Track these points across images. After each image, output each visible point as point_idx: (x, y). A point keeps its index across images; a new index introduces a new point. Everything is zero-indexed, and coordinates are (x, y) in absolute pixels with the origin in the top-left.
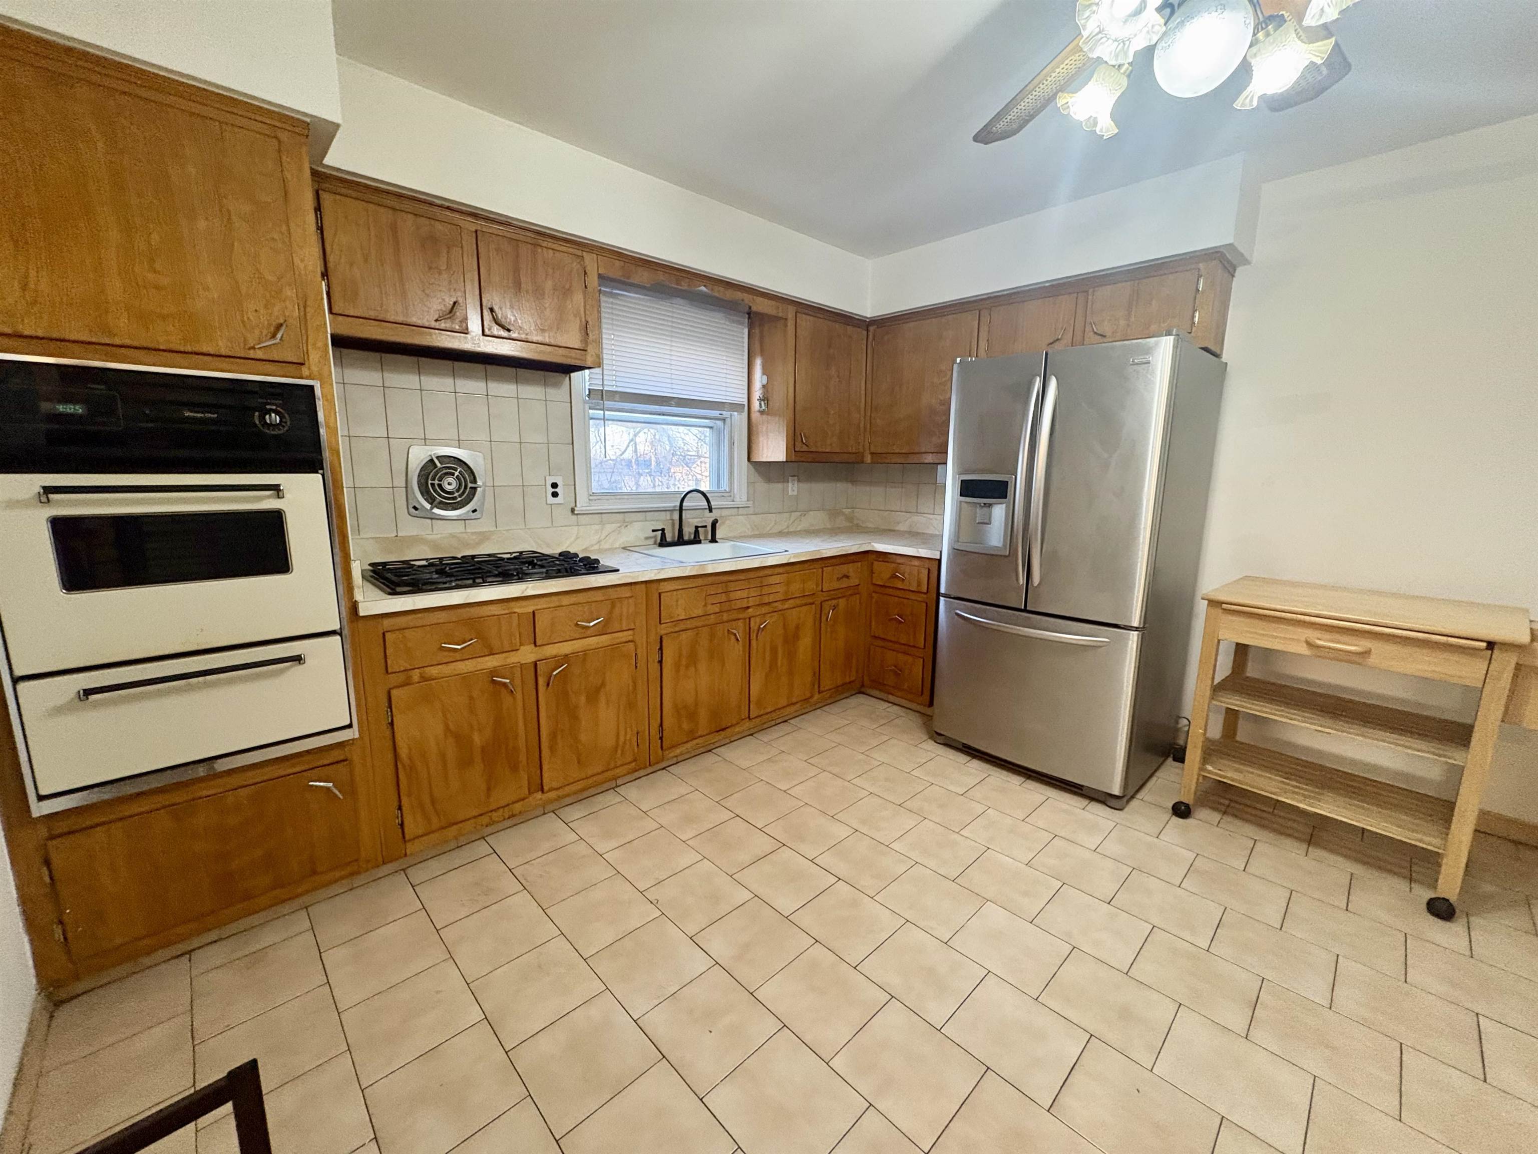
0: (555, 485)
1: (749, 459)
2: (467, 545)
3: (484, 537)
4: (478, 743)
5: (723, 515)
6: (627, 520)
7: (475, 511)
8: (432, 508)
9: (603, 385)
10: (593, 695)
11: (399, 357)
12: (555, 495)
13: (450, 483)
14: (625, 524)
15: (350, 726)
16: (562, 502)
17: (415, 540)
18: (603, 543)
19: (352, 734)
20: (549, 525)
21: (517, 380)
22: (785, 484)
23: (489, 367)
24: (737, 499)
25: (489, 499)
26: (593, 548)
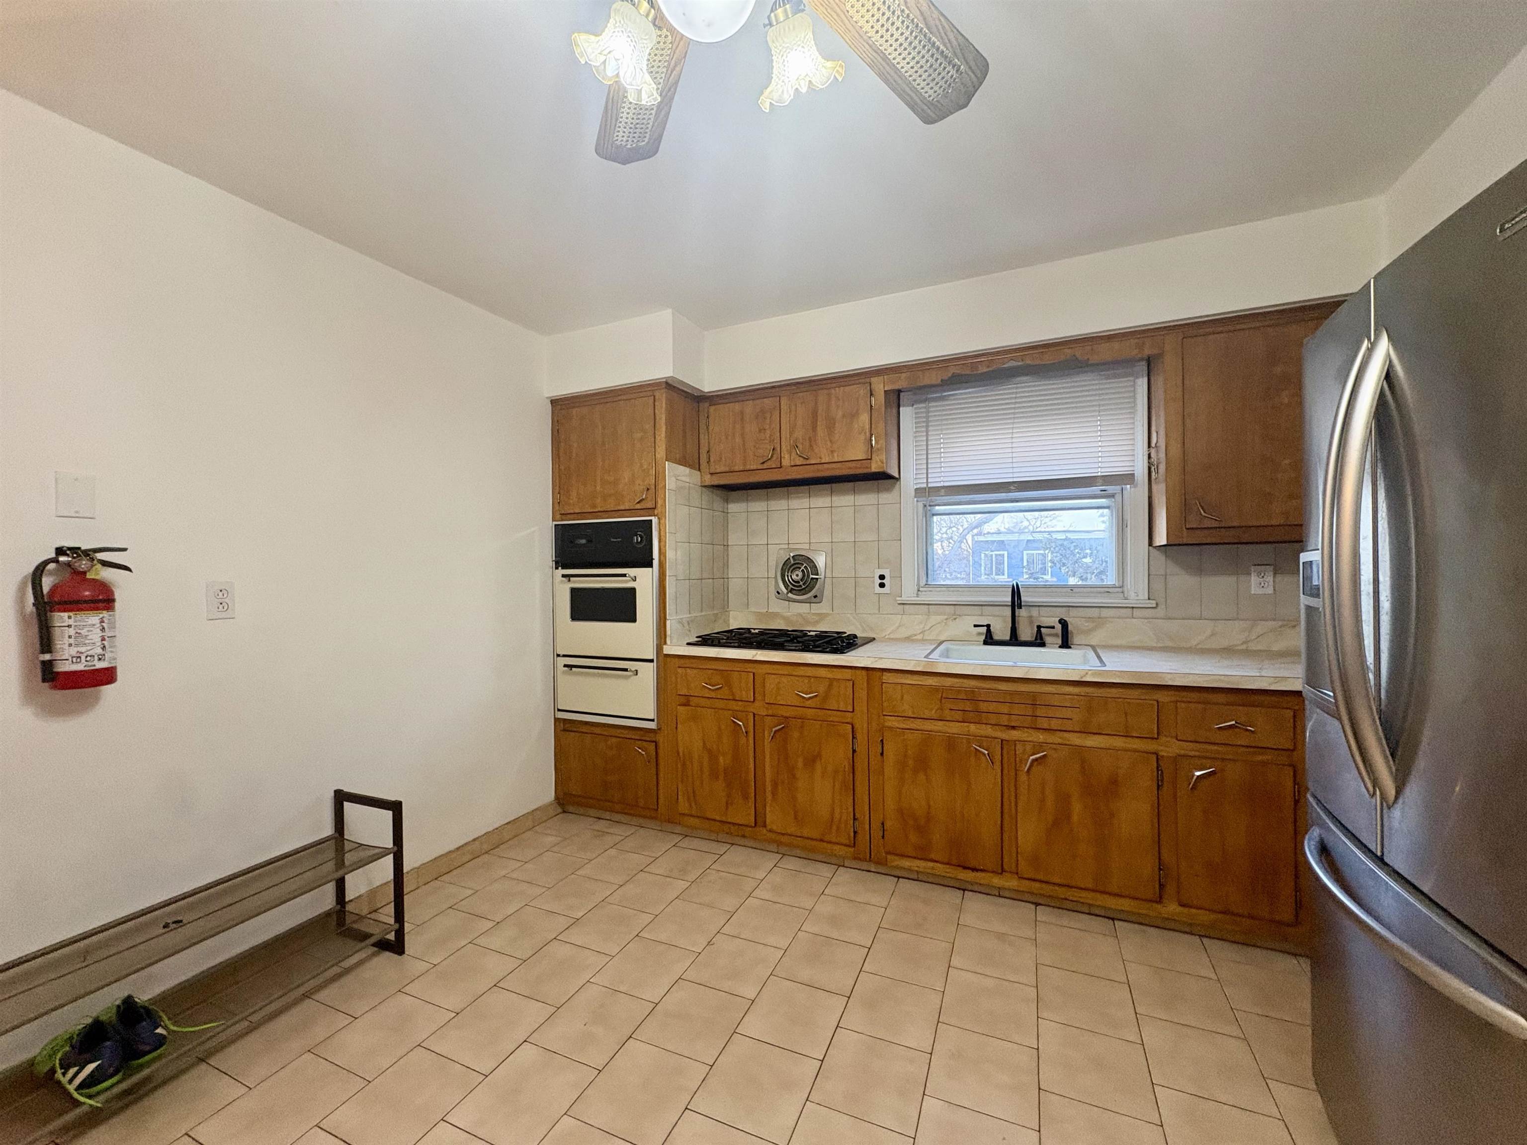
0: (882, 577)
1: (1150, 544)
2: (808, 622)
3: (822, 617)
4: (723, 764)
5: (1102, 615)
6: (957, 613)
7: (815, 597)
8: (788, 593)
9: (927, 482)
10: (811, 761)
11: (777, 489)
12: (882, 585)
13: (797, 575)
14: (955, 617)
15: (653, 720)
16: (889, 592)
17: (775, 615)
18: (926, 633)
19: (652, 725)
20: (877, 612)
21: (854, 491)
22: (1242, 578)
23: (834, 485)
24: (1132, 595)
25: (828, 587)
26: (916, 637)
